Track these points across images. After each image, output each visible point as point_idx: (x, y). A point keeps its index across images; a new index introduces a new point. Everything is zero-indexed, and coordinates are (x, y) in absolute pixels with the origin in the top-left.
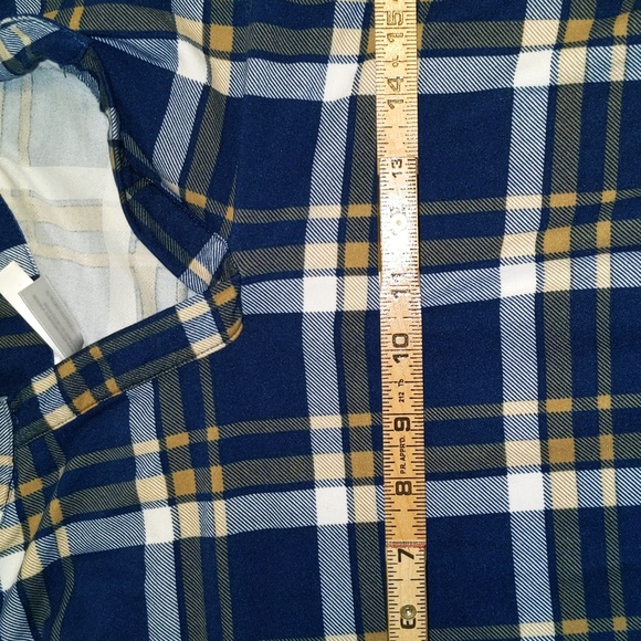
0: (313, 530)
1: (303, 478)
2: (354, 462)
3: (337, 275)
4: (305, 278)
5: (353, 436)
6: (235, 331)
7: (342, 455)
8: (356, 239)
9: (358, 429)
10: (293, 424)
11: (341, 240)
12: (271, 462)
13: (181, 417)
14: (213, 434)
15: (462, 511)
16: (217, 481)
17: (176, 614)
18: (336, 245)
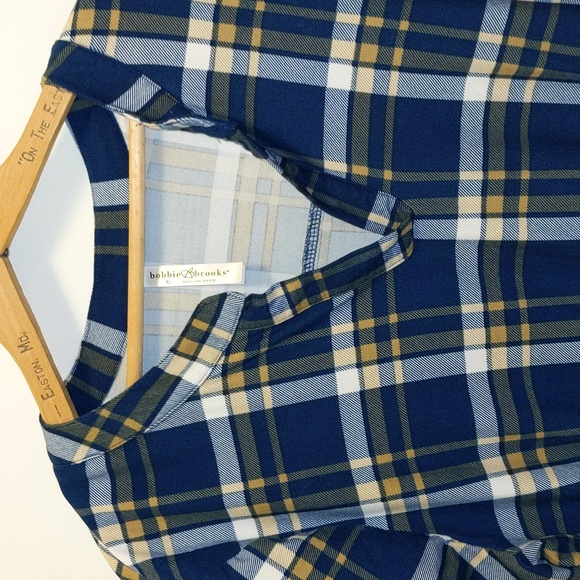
0: (464, 377)
1: (456, 345)
2: (493, 334)
3: (482, 217)
4: (459, 219)
5: (492, 317)
6: (409, 252)
7: (484, 330)
8: (494, 194)
9: (495, 312)
10: (449, 310)
11: (484, 194)
12: (434, 335)
13: (370, 309)
14: (393, 318)
15: (563, 361)
16: (396, 349)
17: (364, 438)
18: (480, 198)
